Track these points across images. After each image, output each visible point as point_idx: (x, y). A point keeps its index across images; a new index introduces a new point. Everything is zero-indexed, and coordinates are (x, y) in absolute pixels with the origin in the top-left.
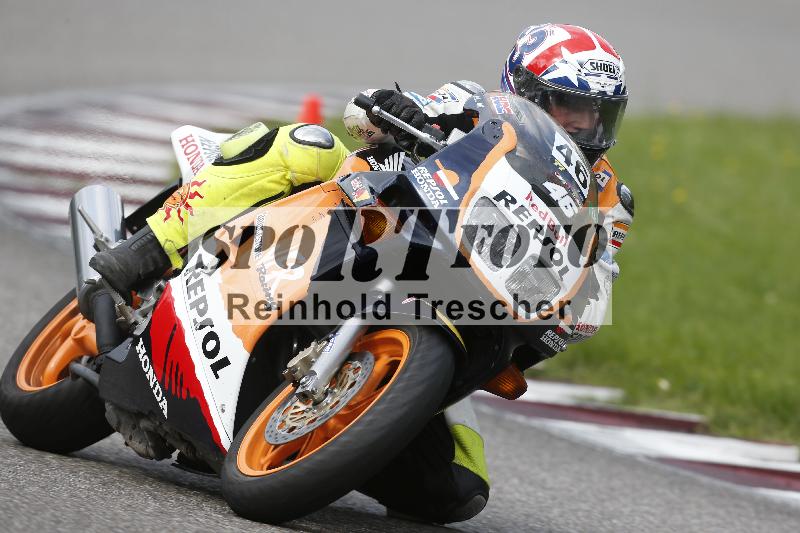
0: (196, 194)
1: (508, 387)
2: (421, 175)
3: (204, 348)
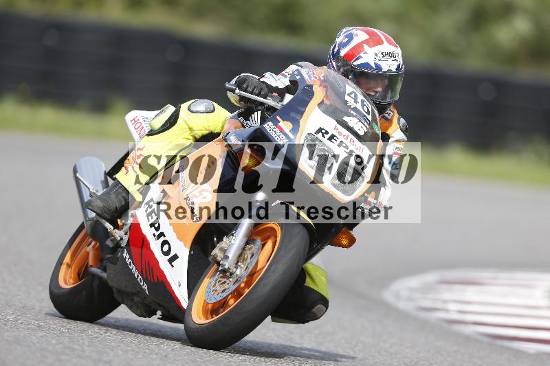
2: (269, 127)
3: (162, 250)
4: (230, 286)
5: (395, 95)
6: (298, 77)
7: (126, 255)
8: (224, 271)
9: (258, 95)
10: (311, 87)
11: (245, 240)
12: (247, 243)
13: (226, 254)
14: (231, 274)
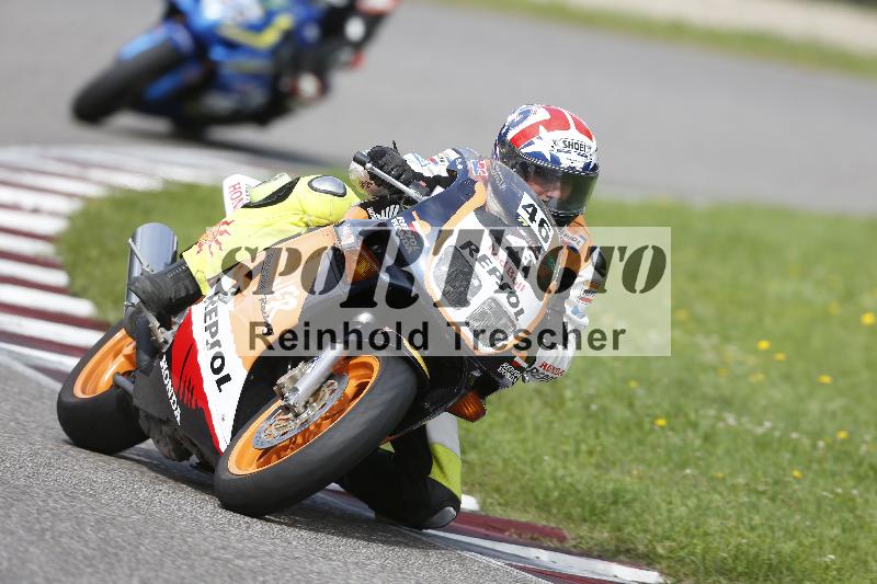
0: (226, 231)
1: (470, 410)
3: (212, 365)
4: (294, 427)
6: (460, 167)
7: (163, 364)
8: (287, 409)
9: (397, 178)
10: (472, 183)
12: (331, 377)
13: (296, 385)
14: (298, 415)
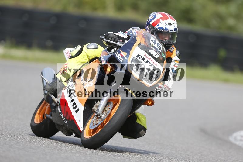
2: (117, 54)
3: (73, 107)
4: (100, 122)
5: (174, 41)
6: (131, 33)
7: (59, 109)
8: (97, 116)
10: (135, 37)
11: (106, 102)
12: (107, 104)
13: (98, 108)
14: (100, 117)
